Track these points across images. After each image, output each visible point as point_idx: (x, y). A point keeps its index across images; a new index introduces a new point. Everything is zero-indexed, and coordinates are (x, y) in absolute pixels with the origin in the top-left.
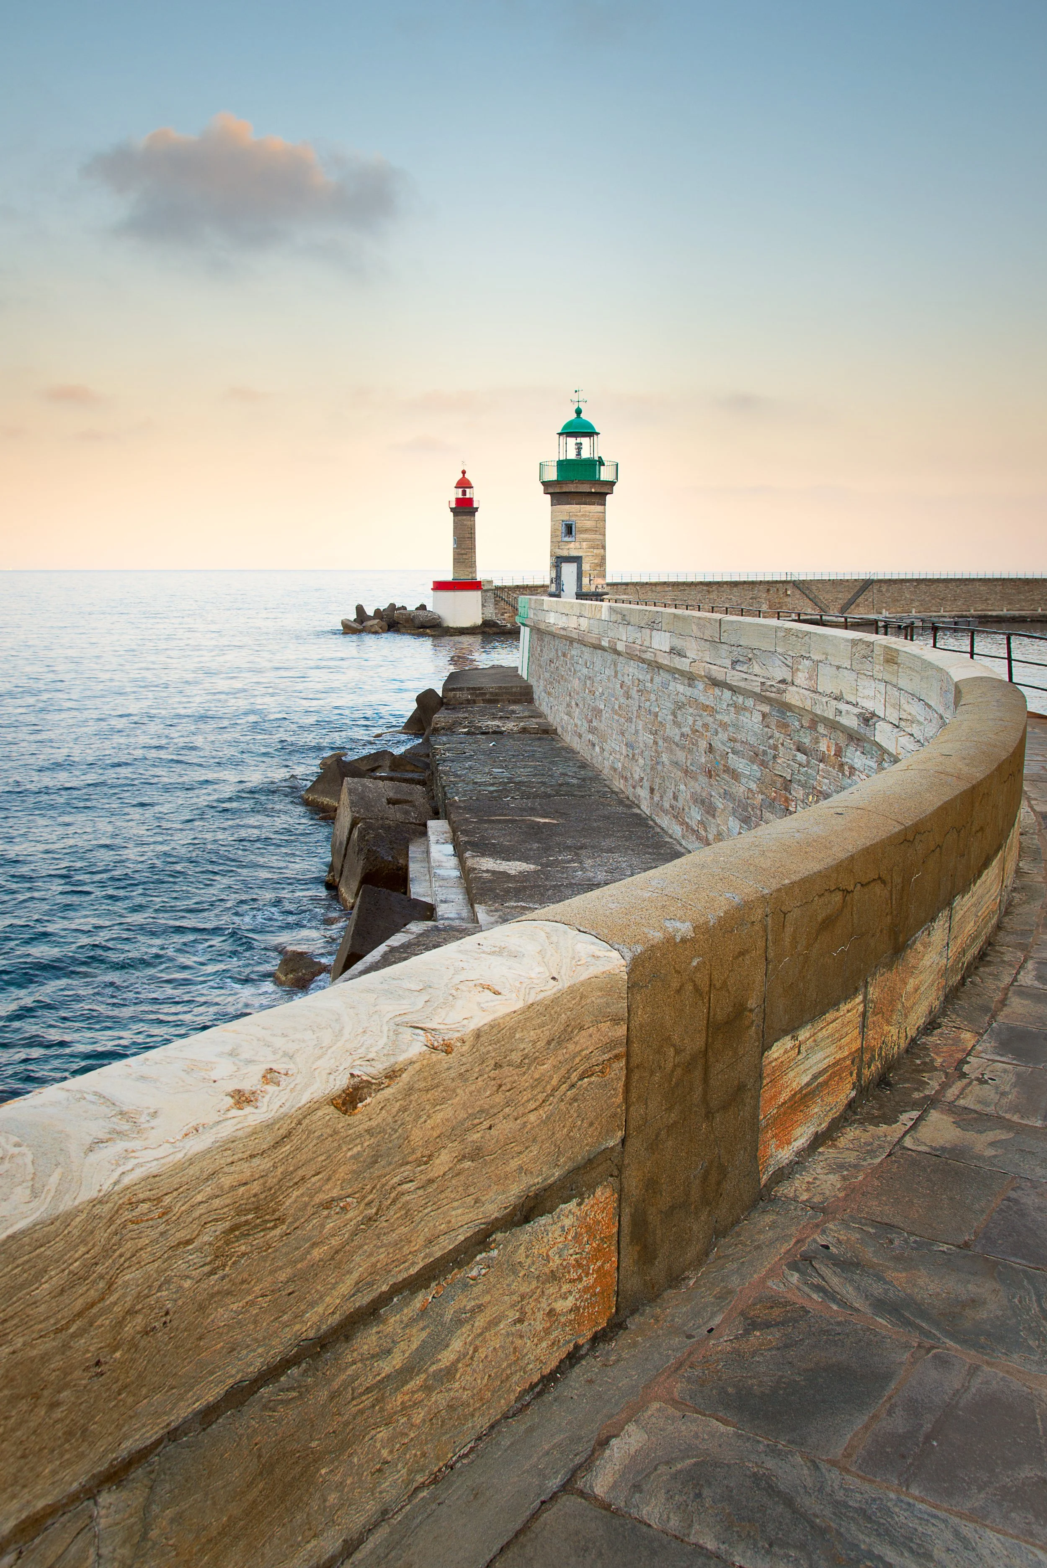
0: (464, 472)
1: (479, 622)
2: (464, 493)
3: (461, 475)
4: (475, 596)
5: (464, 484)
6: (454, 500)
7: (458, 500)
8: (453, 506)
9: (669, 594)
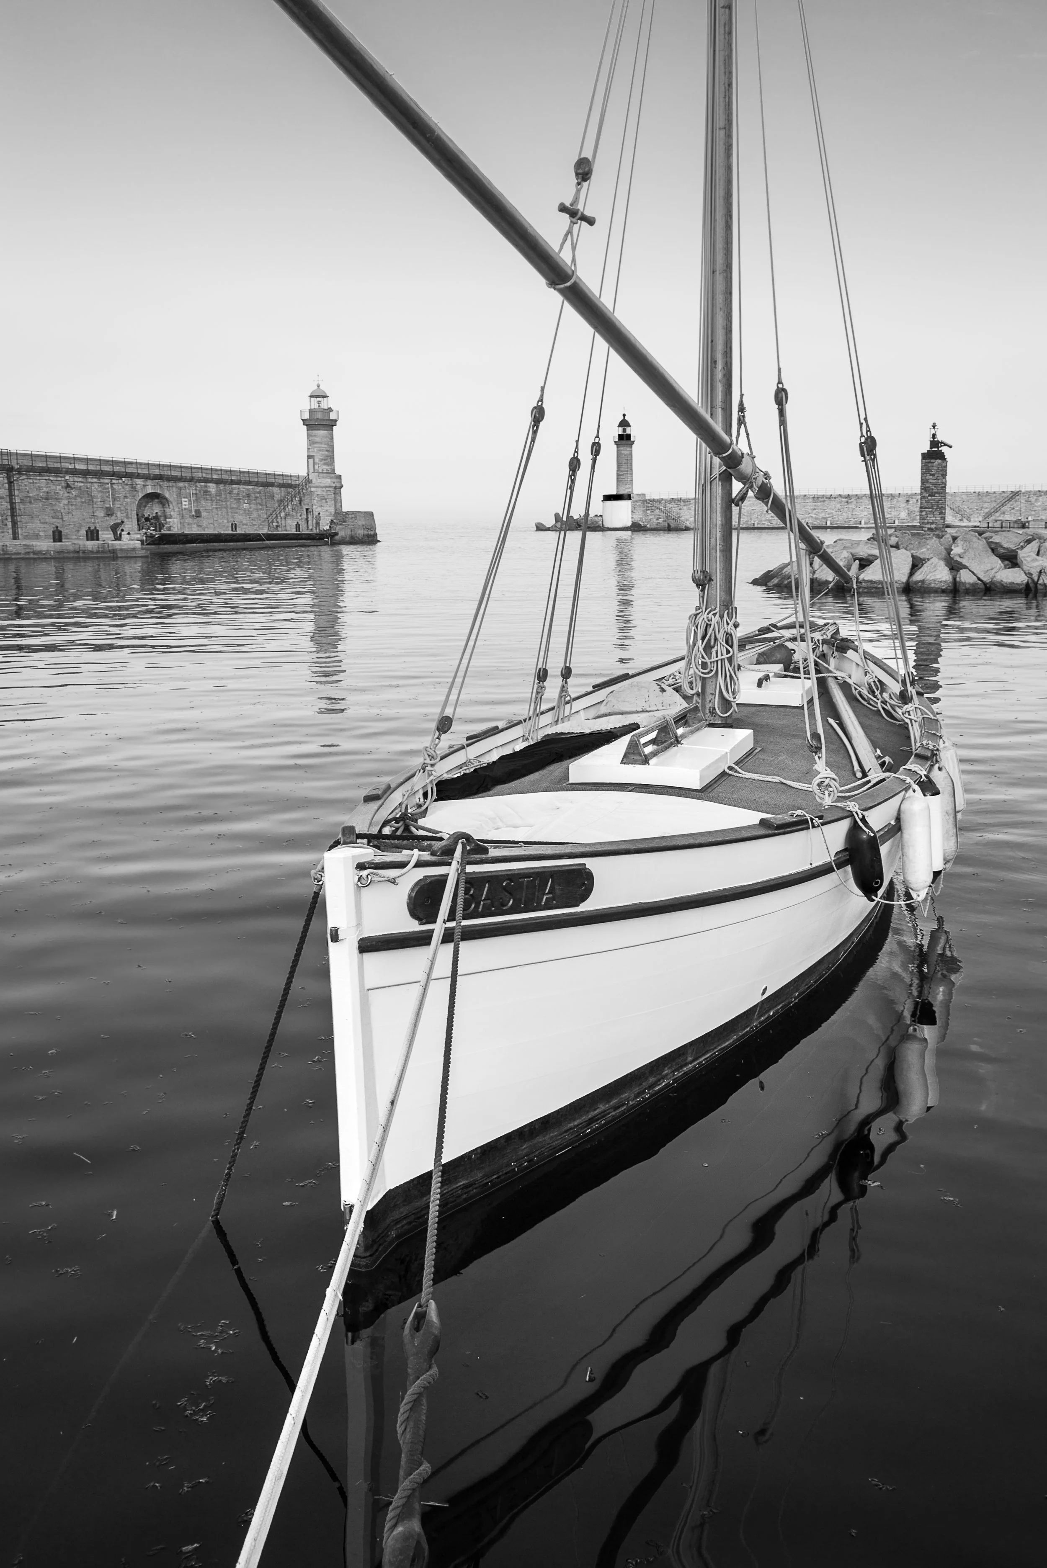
0: (624, 415)
1: (629, 524)
2: (624, 430)
3: (622, 418)
4: (625, 504)
5: (624, 424)
6: (617, 436)
7: (620, 435)
8: (617, 440)
9: (809, 504)
